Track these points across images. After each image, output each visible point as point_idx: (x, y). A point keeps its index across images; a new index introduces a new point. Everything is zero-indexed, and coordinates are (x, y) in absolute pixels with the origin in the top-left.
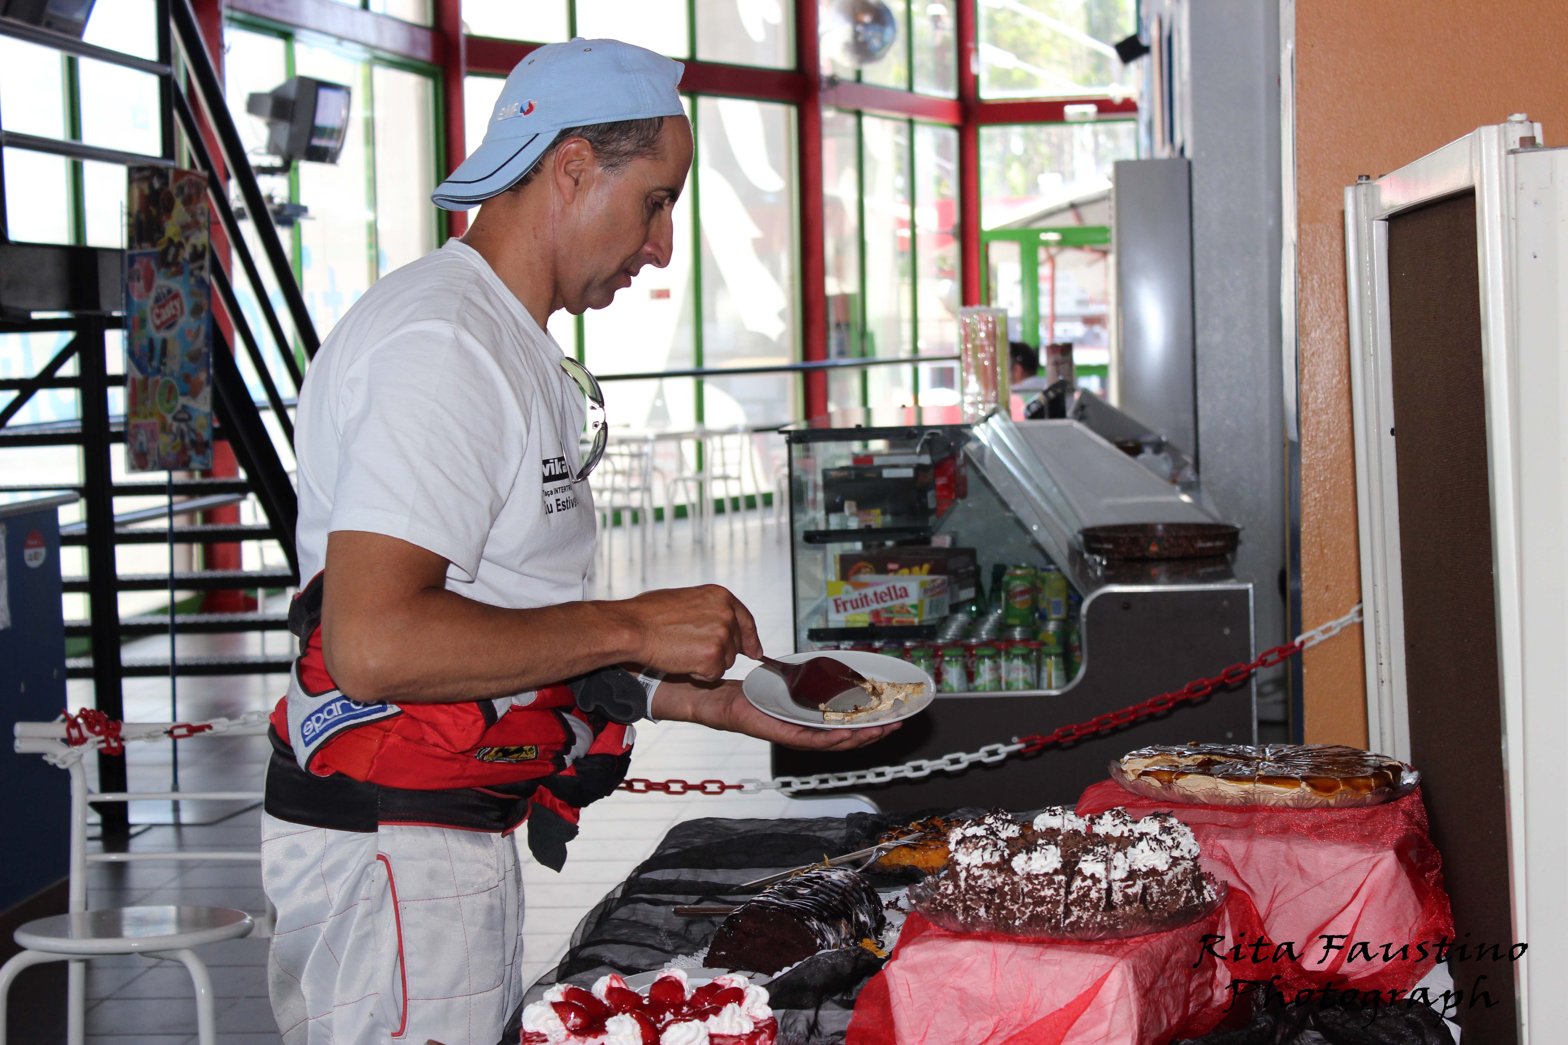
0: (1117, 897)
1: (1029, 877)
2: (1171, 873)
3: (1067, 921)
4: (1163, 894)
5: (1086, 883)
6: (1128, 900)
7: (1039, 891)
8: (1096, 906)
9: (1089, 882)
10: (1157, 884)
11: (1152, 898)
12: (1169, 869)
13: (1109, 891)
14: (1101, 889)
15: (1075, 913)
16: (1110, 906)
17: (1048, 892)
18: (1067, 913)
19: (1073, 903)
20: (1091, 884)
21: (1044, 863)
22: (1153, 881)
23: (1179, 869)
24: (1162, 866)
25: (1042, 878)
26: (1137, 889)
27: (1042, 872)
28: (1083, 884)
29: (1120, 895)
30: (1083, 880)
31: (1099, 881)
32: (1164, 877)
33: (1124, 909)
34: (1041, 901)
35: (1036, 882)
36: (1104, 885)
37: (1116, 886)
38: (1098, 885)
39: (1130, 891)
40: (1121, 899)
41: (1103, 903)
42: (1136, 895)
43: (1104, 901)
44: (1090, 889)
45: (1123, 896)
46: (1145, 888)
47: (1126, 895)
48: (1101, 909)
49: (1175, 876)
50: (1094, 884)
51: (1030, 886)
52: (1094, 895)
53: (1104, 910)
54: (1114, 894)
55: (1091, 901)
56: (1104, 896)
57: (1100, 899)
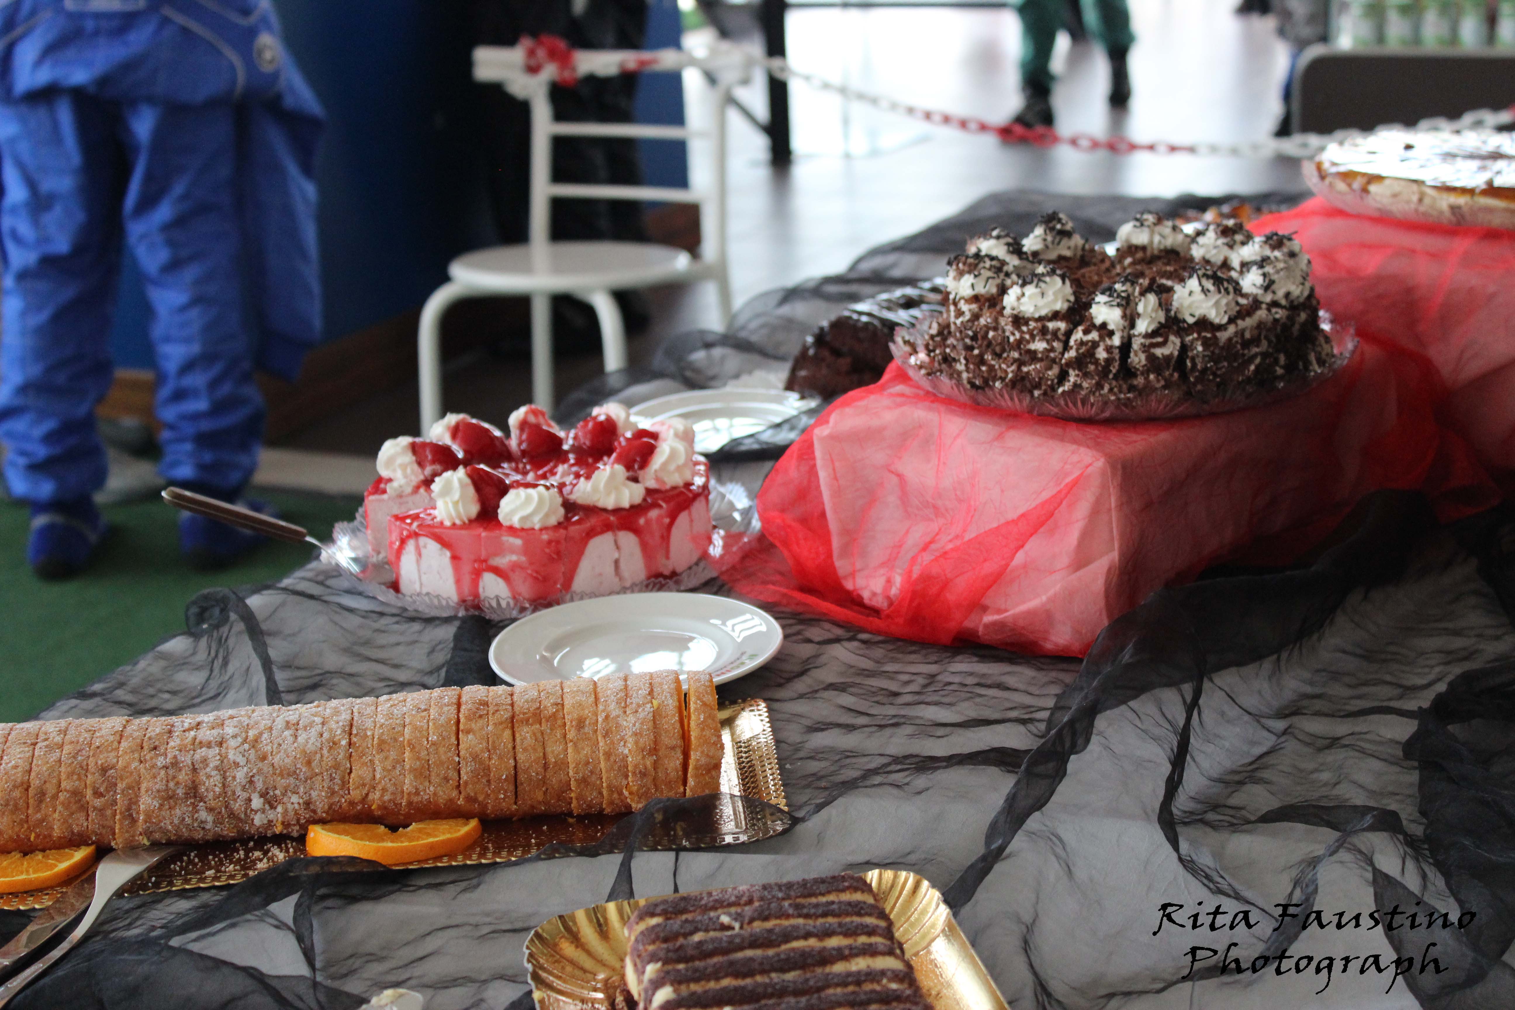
0: (1138, 359)
1: (1018, 320)
2: (1232, 329)
3: (1060, 390)
4: (1213, 358)
5: (1089, 337)
6: (1155, 364)
7: (1028, 342)
8: (1104, 371)
9: (1094, 335)
10: (1203, 345)
11: (1194, 365)
12: (1231, 321)
13: (1126, 347)
14: (1112, 347)
15: (1072, 379)
16: (1127, 372)
17: (1039, 345)
18: (1063, 377)
19: (1070, 364)
20: (1097, 338)
21: (1041, 302)
22: (1197, 339)
23: (1248, 323)
24: (1216, 316)
25: (1032, 324)
26: (1171, 348)
27: (1037, 316)
28: (1086, 338)
29: (1143, 357)
30: (1086, 332)
31: (1111, 333)
32: (1218, 334)
33: (1147, 379)
34: (1033, 356)
35: (1025, 329)
36: (1116, 341)
37: (1136, 344)
38: (1108, 342)
39: (1159, 352)
40: (1144, 362)
41: (1114, 369)
42: (1168, 358)
43: (1117, 364)
44: (1095, 345)
45: (1147, 358)
46: (1184, 349)
47: (1151, 358)
48: (1111, 376)
49: (1241, 333)
50: (1102, 338)
51: (1018, 335)
52: (1101, 354)
53: (1116, 377)
54: (1132, 355)
55: (1096, 362)
56: (1117, 357)
57: (1109, 362)
